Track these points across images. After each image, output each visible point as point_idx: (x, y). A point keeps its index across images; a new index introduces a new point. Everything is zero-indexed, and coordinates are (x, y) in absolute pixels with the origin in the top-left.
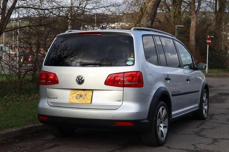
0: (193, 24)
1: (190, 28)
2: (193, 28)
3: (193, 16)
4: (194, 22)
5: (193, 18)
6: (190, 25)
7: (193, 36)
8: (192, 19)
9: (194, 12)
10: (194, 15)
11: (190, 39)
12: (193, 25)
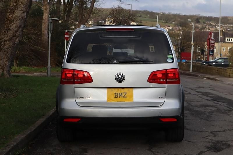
0: (45, 16)
1: (43, 21)
2: (46, 21)
3: (46, 7)
4: (47, 14)
5: (46, 9)
6: (43, 17)
7: (46, 29)
8: (44, 10)
9: (47, 3)
10: (48, 7)
11: (43, 33)
12: (46, 18)
